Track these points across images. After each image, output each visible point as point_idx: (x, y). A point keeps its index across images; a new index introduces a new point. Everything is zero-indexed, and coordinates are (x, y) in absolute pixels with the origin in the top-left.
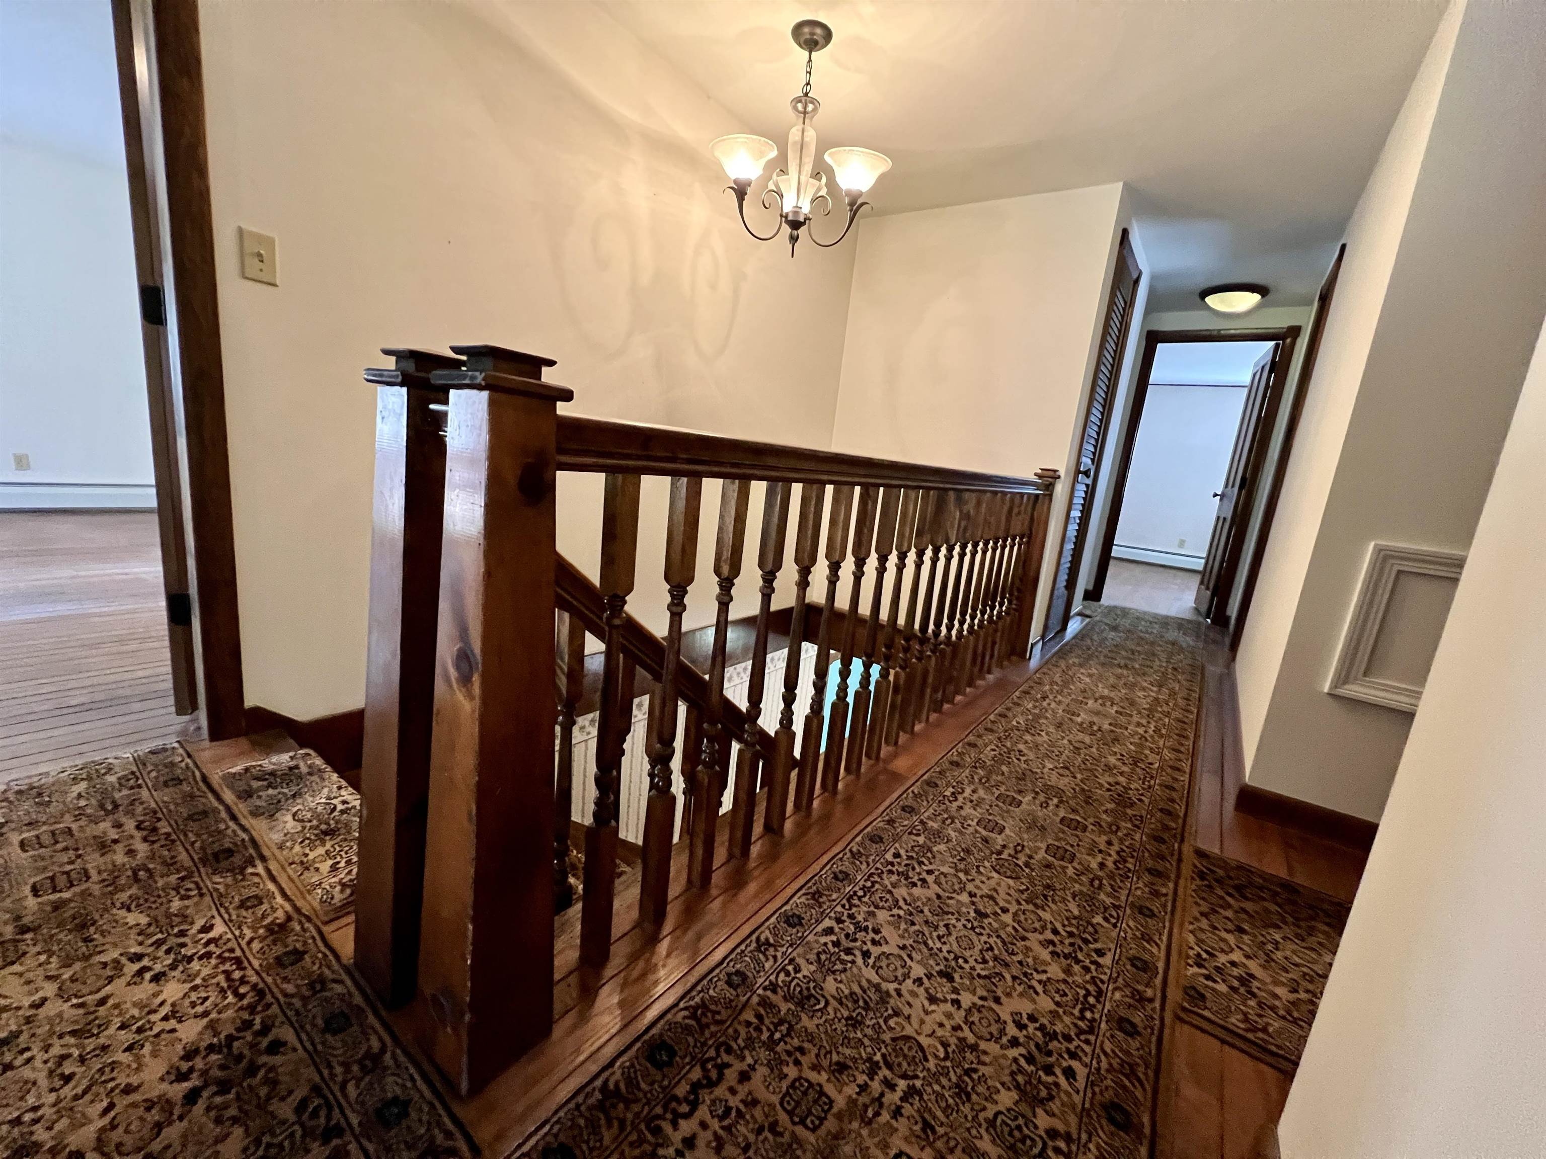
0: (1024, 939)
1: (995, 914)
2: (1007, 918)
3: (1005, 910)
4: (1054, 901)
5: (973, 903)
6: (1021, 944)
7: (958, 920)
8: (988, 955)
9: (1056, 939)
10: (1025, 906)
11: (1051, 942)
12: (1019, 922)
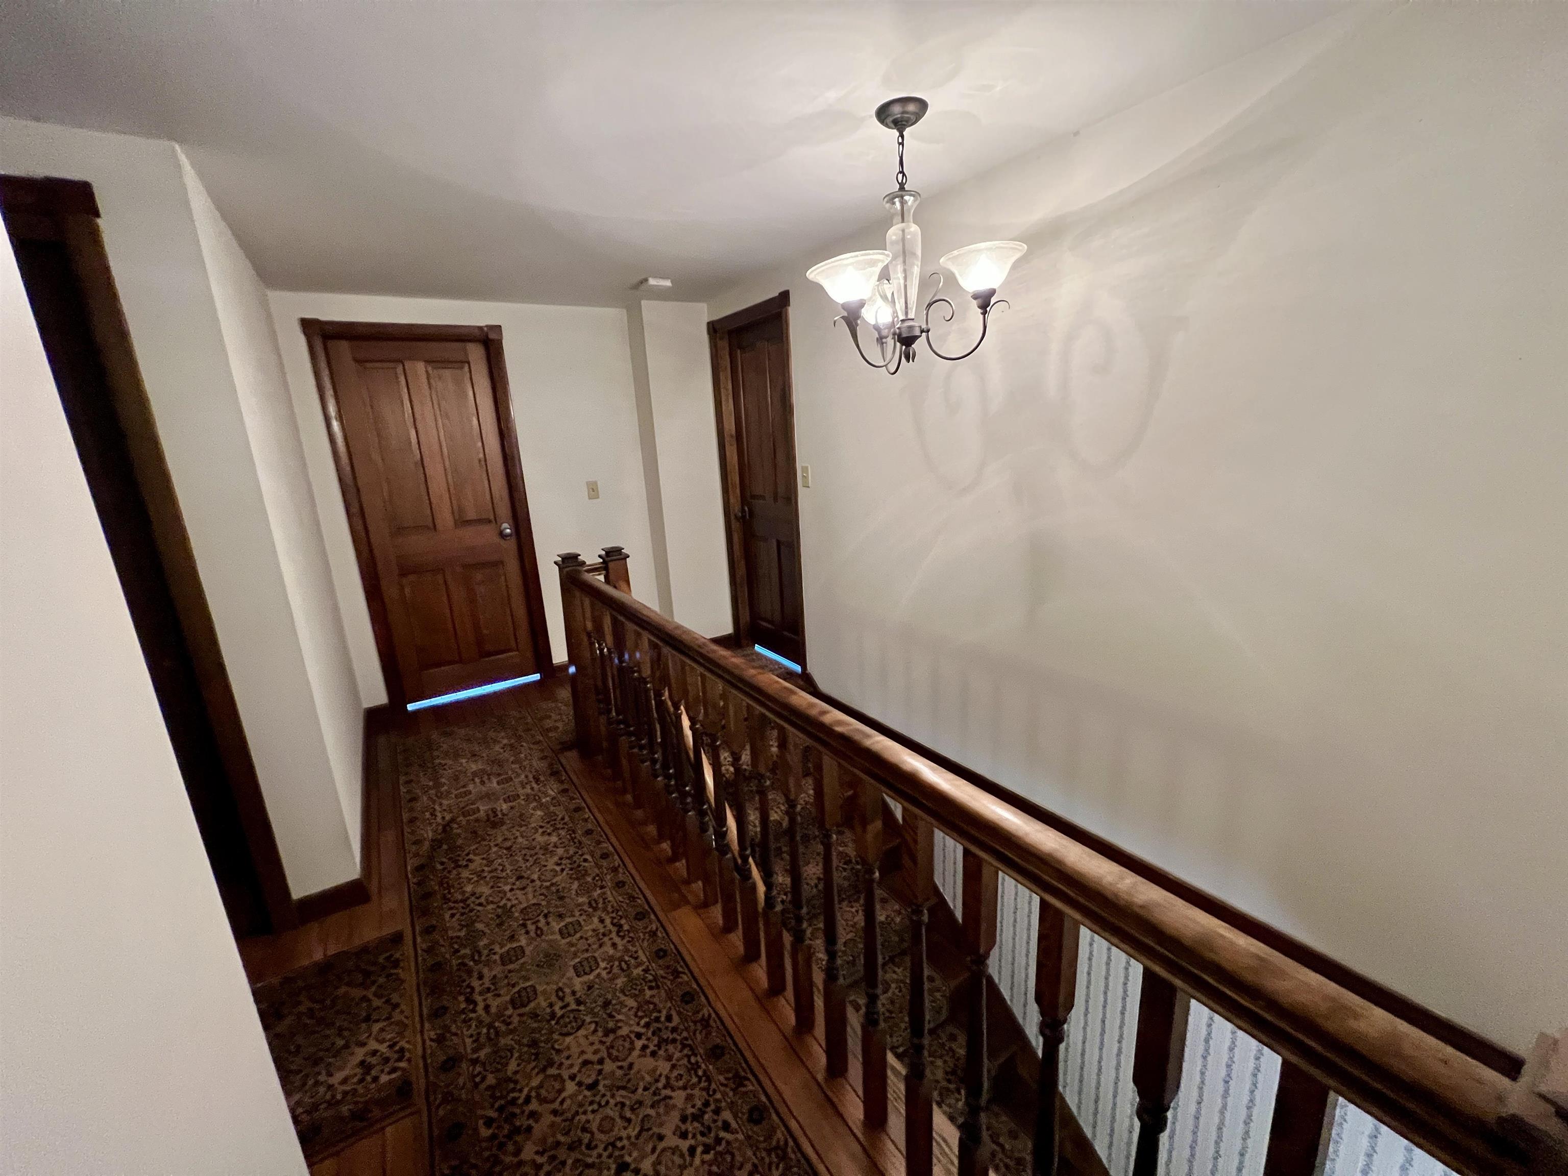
0: (492, 887)
1: (514, 884)
2: (507, 888)
3: (511, 890)
4: (492, 919)
5: (528, 878)
6: (492, 884)
7: (526, 866)
8: (501, 868)
9: (478, 901)
10: (504, 901)
11: (478, 898)
12: (499, 892)
